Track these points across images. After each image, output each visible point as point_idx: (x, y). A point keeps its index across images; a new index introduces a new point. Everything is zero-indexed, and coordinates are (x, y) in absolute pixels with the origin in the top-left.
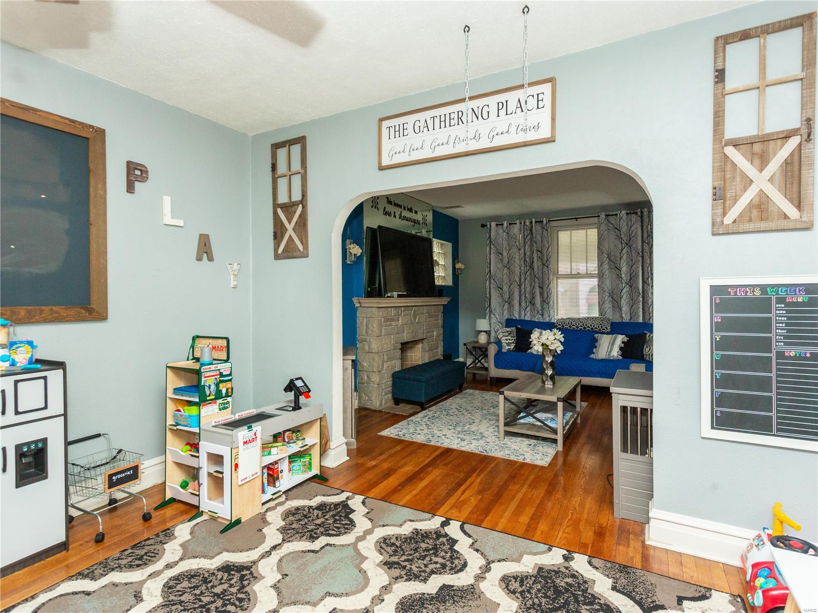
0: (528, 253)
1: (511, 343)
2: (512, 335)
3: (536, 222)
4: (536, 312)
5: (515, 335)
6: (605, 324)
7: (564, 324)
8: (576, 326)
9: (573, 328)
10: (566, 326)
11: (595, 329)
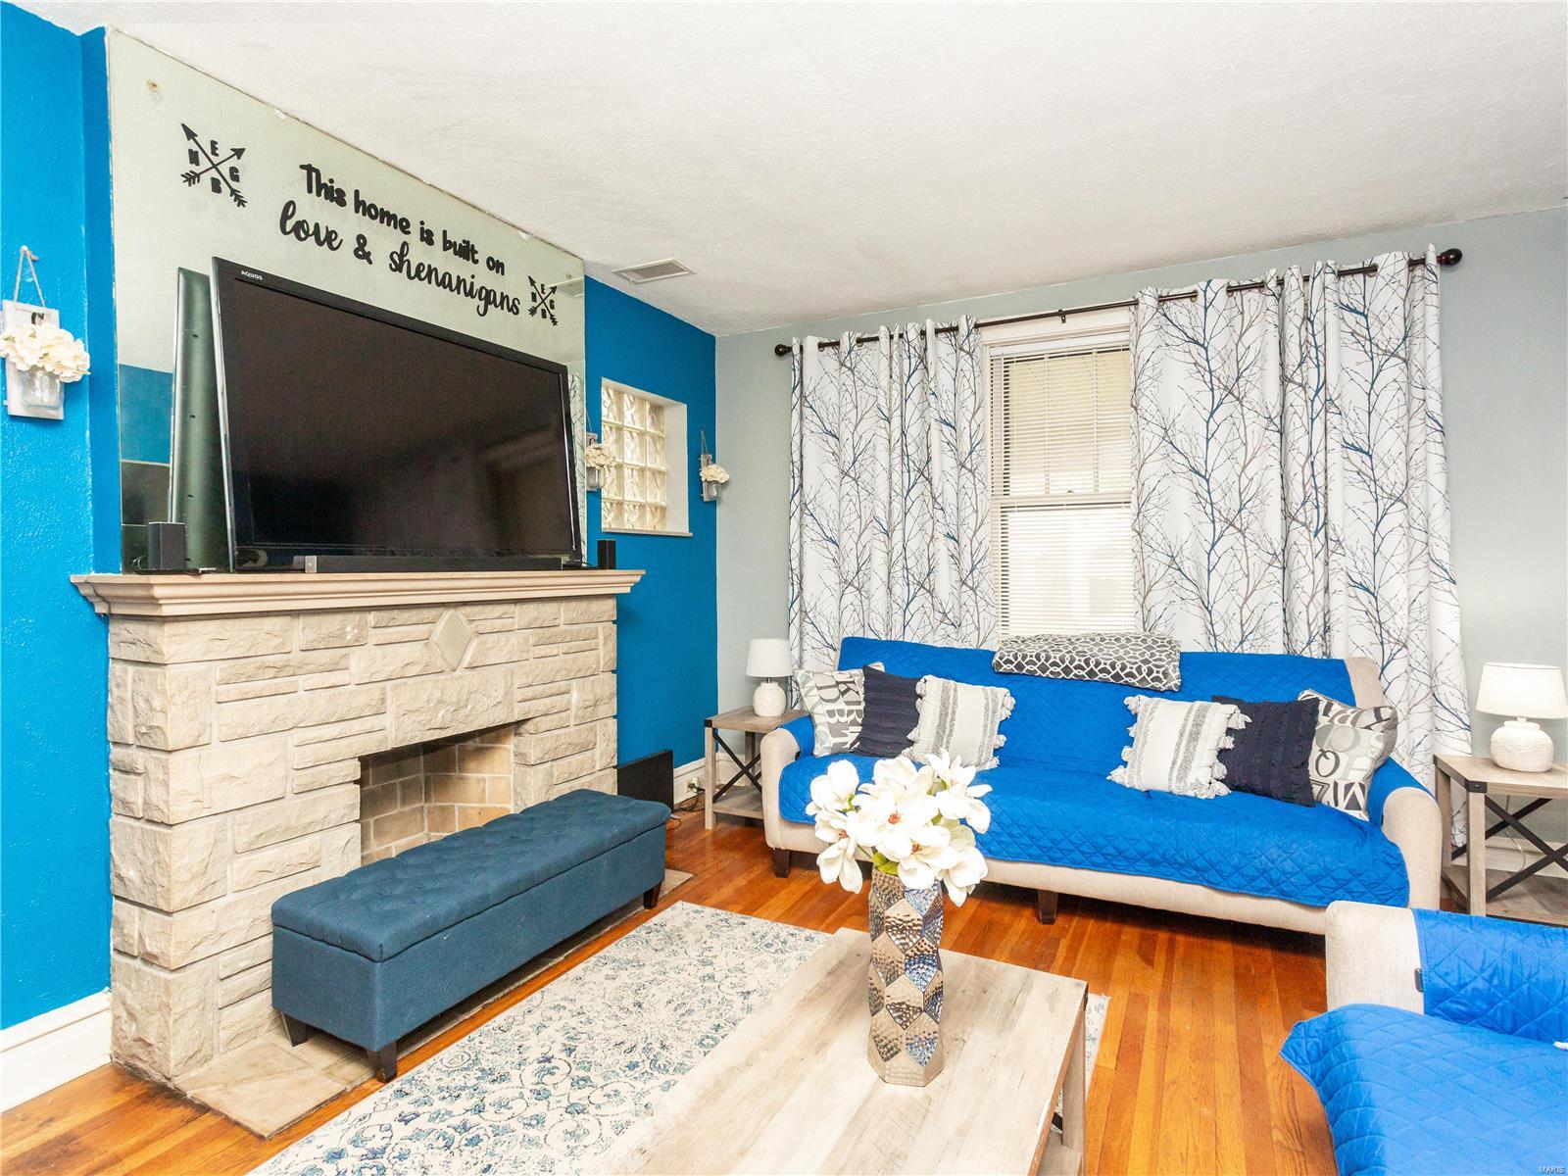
0: (913, 431)
1: (846, 725)
2: (850, 696)
3: (937, 331)
4: (939, 616)
5: (862, 696)
6: (1161, 660)
7: (1023, 659)
8: (1063, 666)
9: (1052, 673)
10: (1028, 667)
11: (1127, 679)
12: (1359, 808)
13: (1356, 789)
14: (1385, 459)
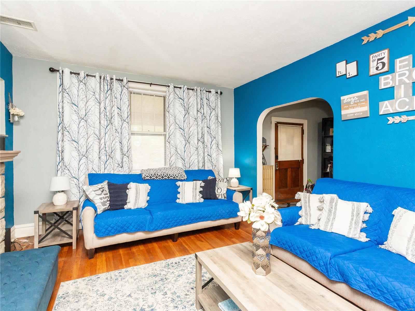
1: (106, 202)
3: (116, 80)
5: (108, 191)
6: (182, 173)
7: (151, 175)
8: (161, 176)
9: (159, 178)
10: (153, 177)
11: (176, 178)
12: (225, 198)
13: (225, 194)
14: (213, 130)
